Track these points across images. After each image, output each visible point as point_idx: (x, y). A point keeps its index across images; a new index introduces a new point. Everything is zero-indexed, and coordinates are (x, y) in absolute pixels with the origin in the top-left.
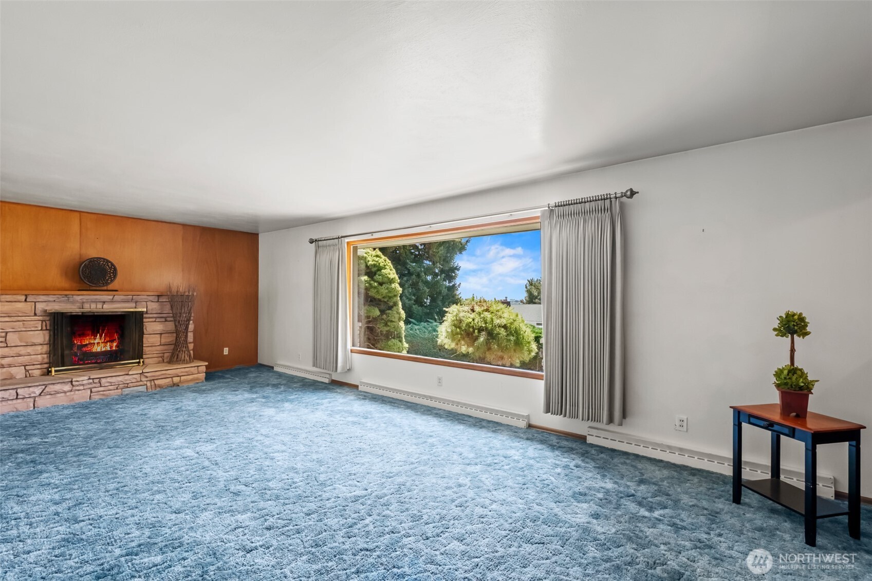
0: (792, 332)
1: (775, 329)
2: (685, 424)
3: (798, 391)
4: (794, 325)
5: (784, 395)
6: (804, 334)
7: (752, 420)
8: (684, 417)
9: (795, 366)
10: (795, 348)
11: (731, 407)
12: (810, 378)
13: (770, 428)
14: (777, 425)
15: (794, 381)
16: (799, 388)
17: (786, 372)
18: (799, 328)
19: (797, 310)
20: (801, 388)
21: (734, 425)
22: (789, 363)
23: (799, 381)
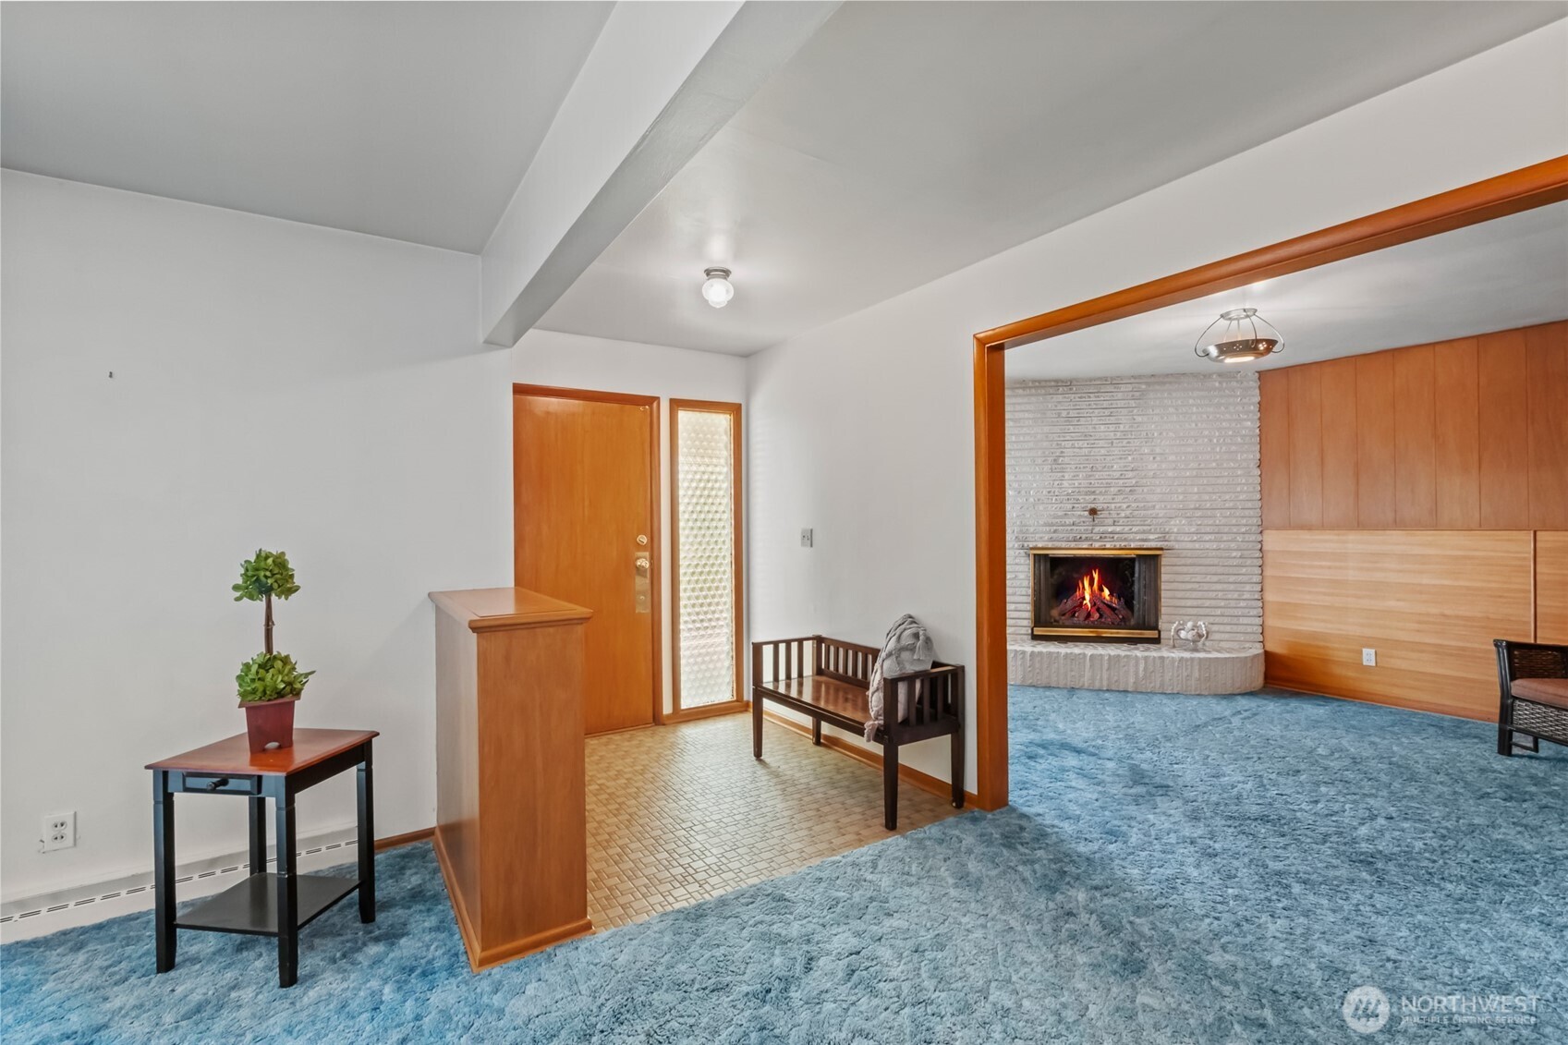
0: (266, 591)
1: (236, 588)
2: (68, 831)
3: (275, 699)
4: (266, 577)
5: (252, 712)
6: (287, 589)
7: (191, 782)
8: (67, 815)
9: (275, 653)
10: (274, 619)
11: (148, 767)
12: (300, 669)
13: (221, 788)
14: (232, 778)
15: (268, 684)
16: (277, 693)
17: (254, 668)
18: (276, 581)
19: (274, 550)
20: (280, 694)
21: (156, 803)
22: (263, 649)
23: (276, 681)
